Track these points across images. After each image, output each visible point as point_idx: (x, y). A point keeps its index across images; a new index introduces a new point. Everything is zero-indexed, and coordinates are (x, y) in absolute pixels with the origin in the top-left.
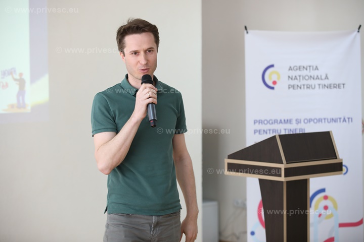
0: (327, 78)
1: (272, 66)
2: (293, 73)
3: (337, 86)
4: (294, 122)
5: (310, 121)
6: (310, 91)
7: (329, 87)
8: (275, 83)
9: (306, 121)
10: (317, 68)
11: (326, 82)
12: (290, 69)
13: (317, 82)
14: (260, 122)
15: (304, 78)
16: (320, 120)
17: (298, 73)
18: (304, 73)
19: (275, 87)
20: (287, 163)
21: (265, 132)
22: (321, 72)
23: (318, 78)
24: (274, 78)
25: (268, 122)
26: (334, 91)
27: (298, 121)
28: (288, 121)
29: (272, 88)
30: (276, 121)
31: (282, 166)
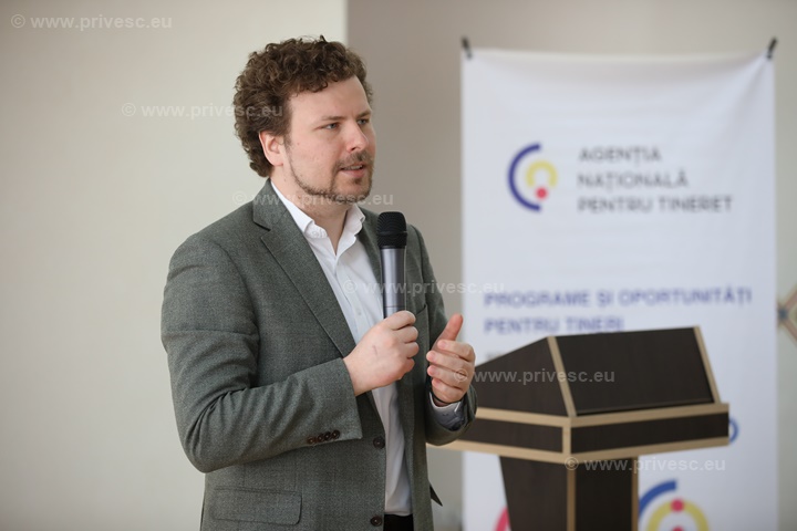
0: (682, 180)
1: (535, 148)
2: (592, 168)
3: (711, 204)
4: (593, 299)
5: (636, 296)
6: (637, 217)
7: (689, 204)
8: (542, 193)
9: (625, 298)
10: (655, 155)
11: (681, 193)
12: (585, 155)
13: (655, 192)
14: (503, 299)
15: (621, 180)
16: (662, 296)
17: (604, 167)
18: (621, 166)
19: (545, 204)
20: (579, 415)
21: (515, 326)
22: (668, 166)
23: (658, 181)
24: (542, 180)
25: (524, 299)
26: (703, 217)
27: (605, 298)
28: (578, 298)
29: (535, 208)
30: (544, 298)
31: (566, 423)
